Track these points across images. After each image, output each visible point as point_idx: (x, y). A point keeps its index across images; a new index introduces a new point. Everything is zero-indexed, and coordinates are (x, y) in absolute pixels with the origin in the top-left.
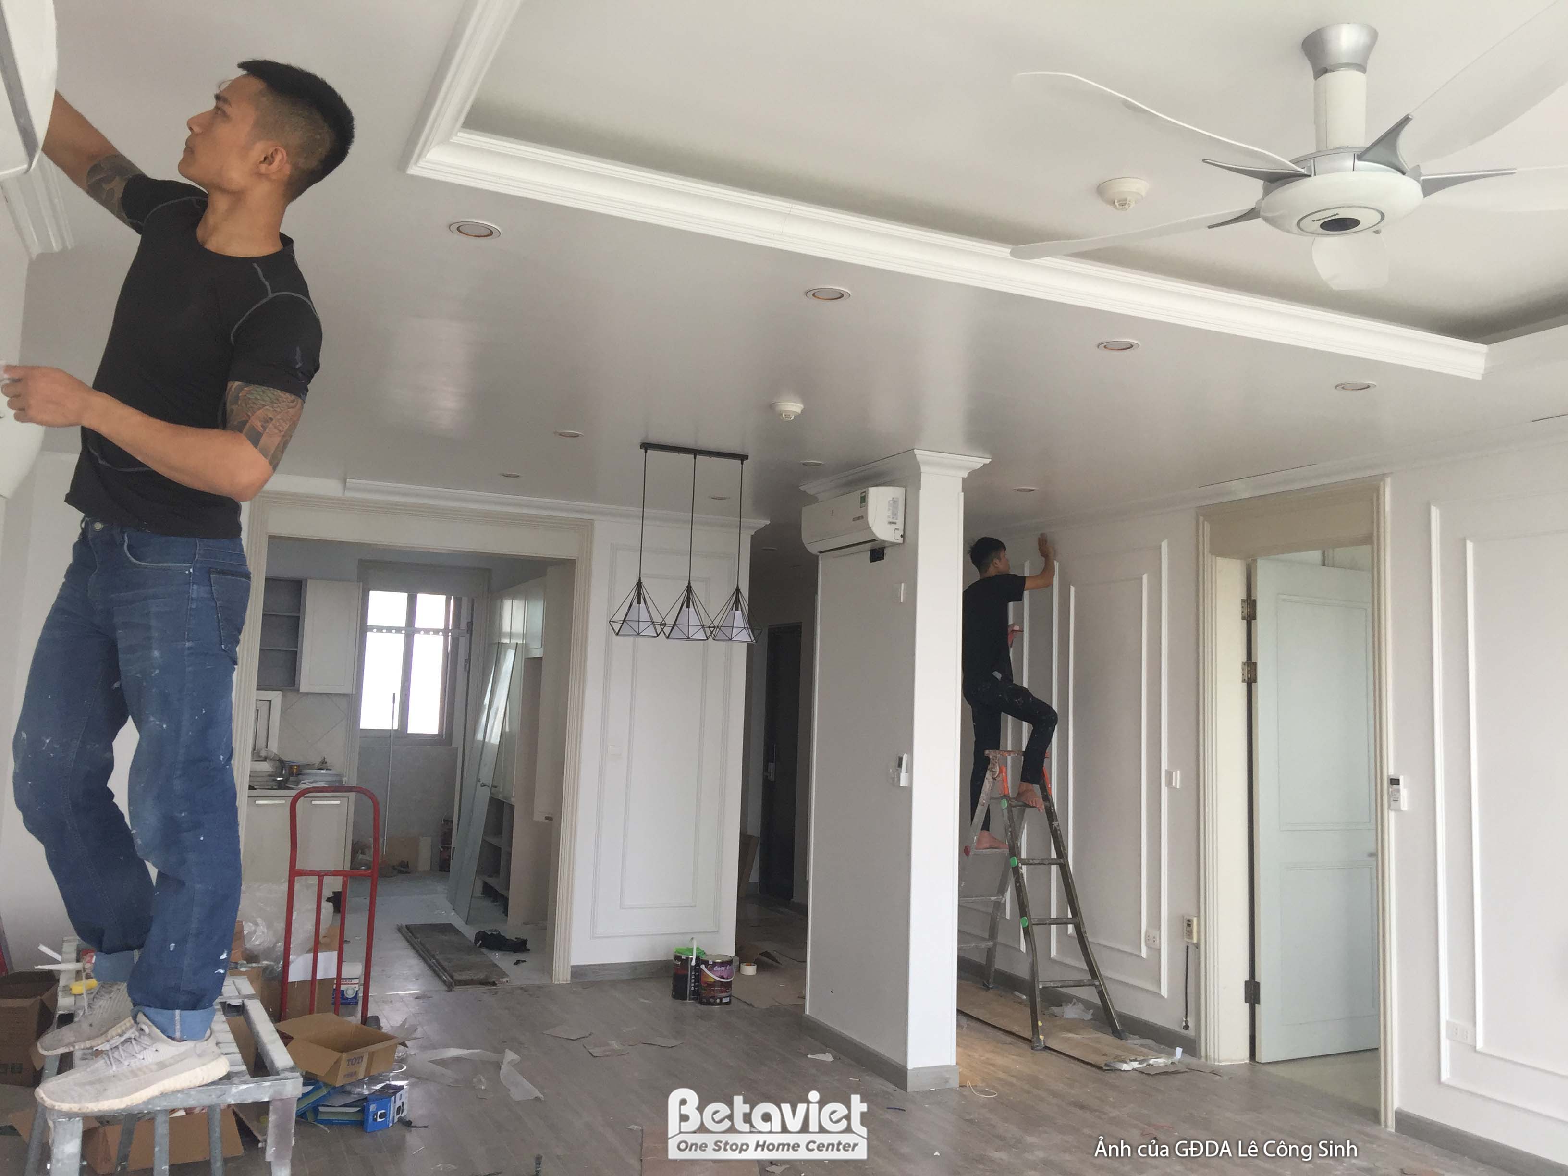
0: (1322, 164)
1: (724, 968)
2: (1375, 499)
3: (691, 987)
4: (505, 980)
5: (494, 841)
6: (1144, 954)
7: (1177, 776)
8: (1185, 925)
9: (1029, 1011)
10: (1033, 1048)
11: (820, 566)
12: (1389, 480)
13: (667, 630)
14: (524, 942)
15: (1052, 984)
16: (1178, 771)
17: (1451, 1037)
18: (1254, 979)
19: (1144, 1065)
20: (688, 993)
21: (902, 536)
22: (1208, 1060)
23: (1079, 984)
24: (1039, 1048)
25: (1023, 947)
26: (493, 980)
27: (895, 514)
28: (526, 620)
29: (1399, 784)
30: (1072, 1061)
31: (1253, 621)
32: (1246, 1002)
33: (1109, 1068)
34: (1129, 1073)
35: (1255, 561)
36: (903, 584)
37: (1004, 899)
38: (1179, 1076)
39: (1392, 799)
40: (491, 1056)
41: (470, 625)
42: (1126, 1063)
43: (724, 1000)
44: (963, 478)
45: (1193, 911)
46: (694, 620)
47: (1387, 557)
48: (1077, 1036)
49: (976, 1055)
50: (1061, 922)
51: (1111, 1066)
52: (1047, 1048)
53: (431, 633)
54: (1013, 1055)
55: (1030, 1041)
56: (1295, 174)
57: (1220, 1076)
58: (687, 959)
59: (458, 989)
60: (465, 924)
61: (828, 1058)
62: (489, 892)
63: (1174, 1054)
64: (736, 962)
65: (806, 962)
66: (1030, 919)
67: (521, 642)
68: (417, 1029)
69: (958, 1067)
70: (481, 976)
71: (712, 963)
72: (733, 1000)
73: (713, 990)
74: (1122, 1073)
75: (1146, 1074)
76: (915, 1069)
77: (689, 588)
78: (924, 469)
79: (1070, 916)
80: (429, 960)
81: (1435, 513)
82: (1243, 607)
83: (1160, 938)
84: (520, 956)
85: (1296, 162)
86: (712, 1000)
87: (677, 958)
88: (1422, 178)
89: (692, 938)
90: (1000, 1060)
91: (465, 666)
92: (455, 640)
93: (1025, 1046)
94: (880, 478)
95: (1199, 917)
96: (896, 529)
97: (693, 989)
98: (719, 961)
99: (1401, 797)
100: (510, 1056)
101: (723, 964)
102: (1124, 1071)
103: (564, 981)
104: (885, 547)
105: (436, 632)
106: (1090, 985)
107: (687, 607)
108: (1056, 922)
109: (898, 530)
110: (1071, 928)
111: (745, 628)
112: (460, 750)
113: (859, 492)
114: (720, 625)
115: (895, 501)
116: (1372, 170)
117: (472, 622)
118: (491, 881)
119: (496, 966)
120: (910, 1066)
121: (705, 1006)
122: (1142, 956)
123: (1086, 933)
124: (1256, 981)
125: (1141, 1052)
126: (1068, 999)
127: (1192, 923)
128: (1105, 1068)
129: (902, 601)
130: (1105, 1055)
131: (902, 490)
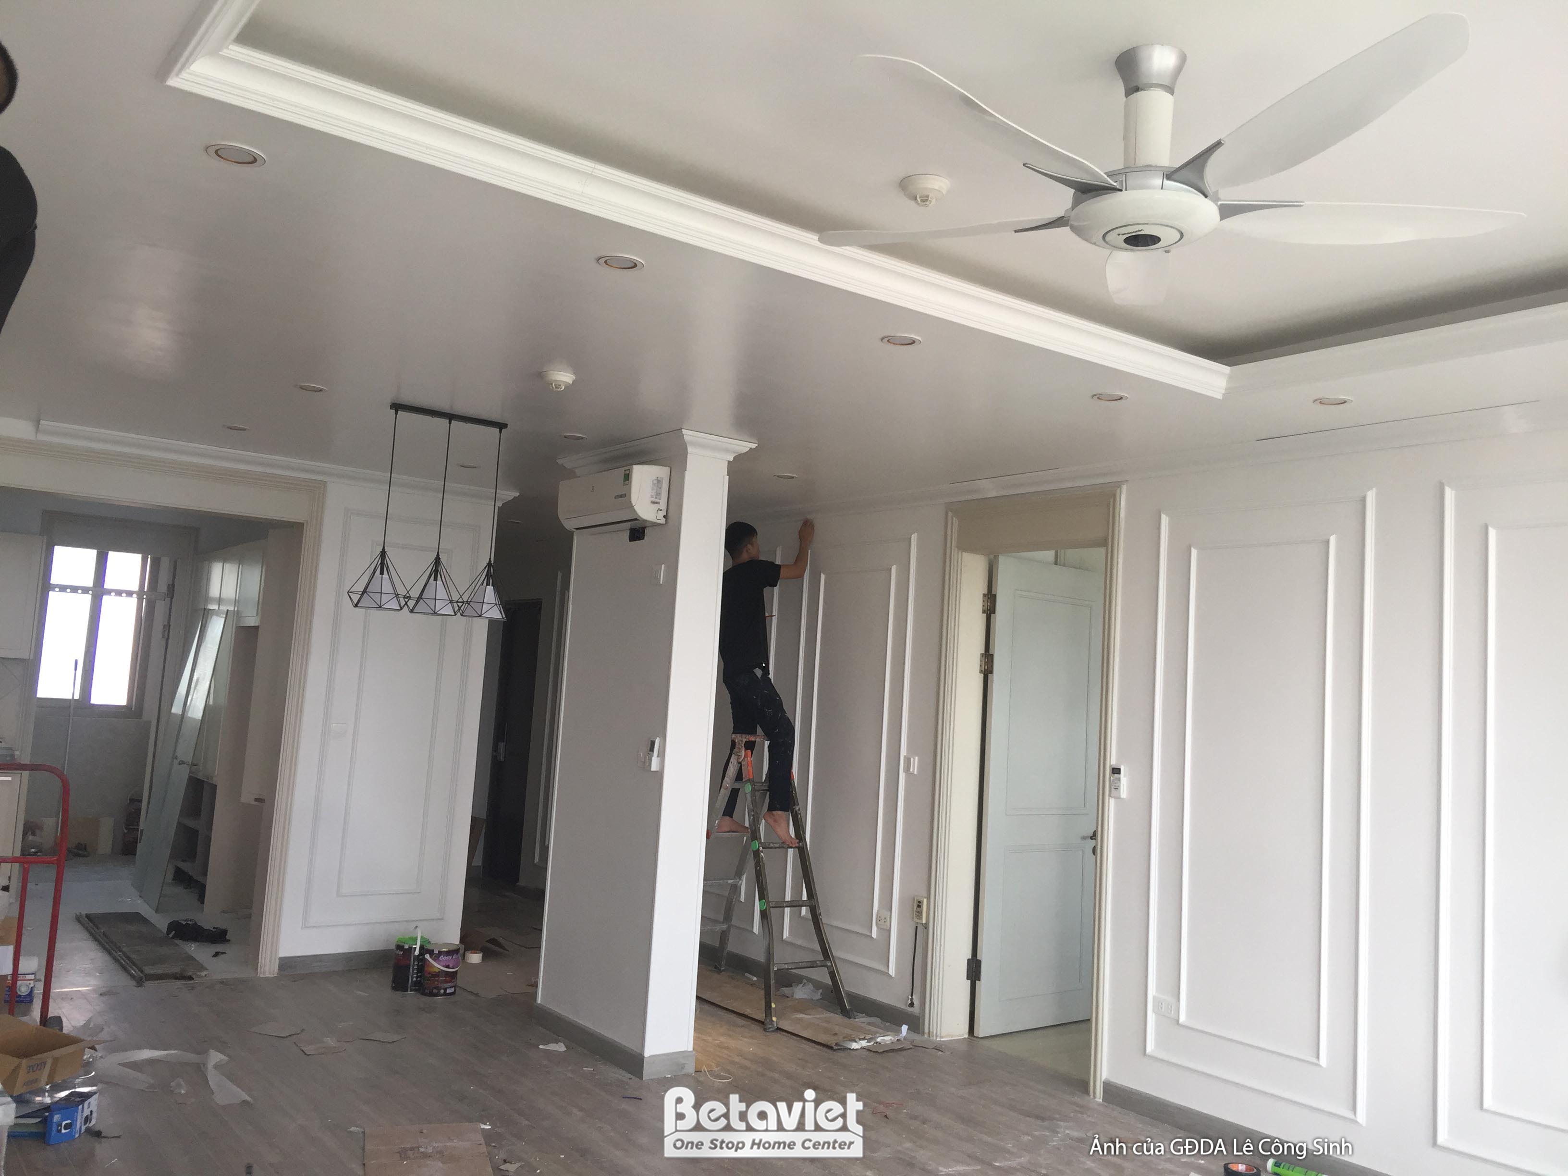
0: (1132, 180)
1: (450, 957)
2: (1112, 503)
3: (413, 977)
4: (203, 974)
5: (190, 823)
6: (874, 935)
7: (915, 761)
8: (915, 906)
9: (763, 992)
10: (765, 1030)
11: (575, 542)
12: (1124, 488)
13: (411, 603)
14: (224, 932)
15: (786, 966)
16: (917, 758)
17: (1156, 1012)
18: (976, 957)
19: (872, 1043)
20: (410, 984)
21: (664, 517)
22: (931, 1036)
23: (812, 965)
24: (771, 1029)
25: (756, 929)
26: (190, 974)
27: (658, 494)
28: (240, 584)
29: (1119, 773)
30: (804, 1041)
31: (992, 615)
32: (968, 979)
33: (839, 1047)
34: (858, 1051)
35: (996, 557)
36: (663, 566)
37: (740, 881)
38: (904, 1053)
39: (1112, 787)
40: (191, 1057)
41: (171, 588)
42: (856, 1042)
43: (449, 991)
44: (729, 462)
45: (925, 893)
46: (441, 593)
47: (1119, 560)
48: (809, 1017)
49: (710, 1039)
50: (795, 904)
51: (841, 1046)
52: (779, 1029)
53: (124, 595)
54: (746, 1037)
55: (763, 1023)
56: (1108, 187)
57: (942, 1051)
58: (410, 948)
59: (149, 984)
60: (154, 912)
61: (560, 1047)
62: (181, 878)
63: (900, 1032)
64: (462, 951)
65: (540, 948)
66: (768, 902)
67: (233, 609)
68: (103, 1029)
69: (694, 1052)
70: (176, 970)
71: (437, 952)
72: (457, 989)
73: (437, 981)
74: (851, 1052)
75: (874, 1052)
76: (650, 1056)
77: (437, 561)
78: (690, 449)
79: (805, 897)
80: (114, 953)
81: (1165, 520)
82: (984, 601)
83: (891, 920)
84: (219, 948)
85: (1110, 175)
86: (435, 991)
87: (399, 947)
88: (1220, 203)
89: (417, 927)
90: (733, 1043)
91: (164, 632)
92: (151, 605)
93: (755, 1027)
94: (645, 457)
95: (929, 898)
96: (659, 509)
97: (415, 979)
98: (445, 950)
99: (1122, 785)
100: (215, 1057)
101: (449, 953)
102: (853, 1049)
103: (270, 974)
104: (645, 527)
105: (129, 594)
106: (821, 967)
107: (434, 580)
108: (791, 904)
109: (661, 510)
110: (804, 910)
111: (496, 604)
112: (154, 722)
113: (623, 469)
114: (469, 600)
115: (659, 481)
116: (1176, 189)
117: (173, 585)
118: (185, 866)
119: (193, 959)
120: (647, 1053)
121: (427, 998)
122: (873, 936)
123: (820, 914)
124: (978, 958)
125: (869, 1030)
126: (799, 980)
127: (923, 904)
128: (835, 1047)
129: (661, 583)
130: (836, 1034)
131: (666, 470)
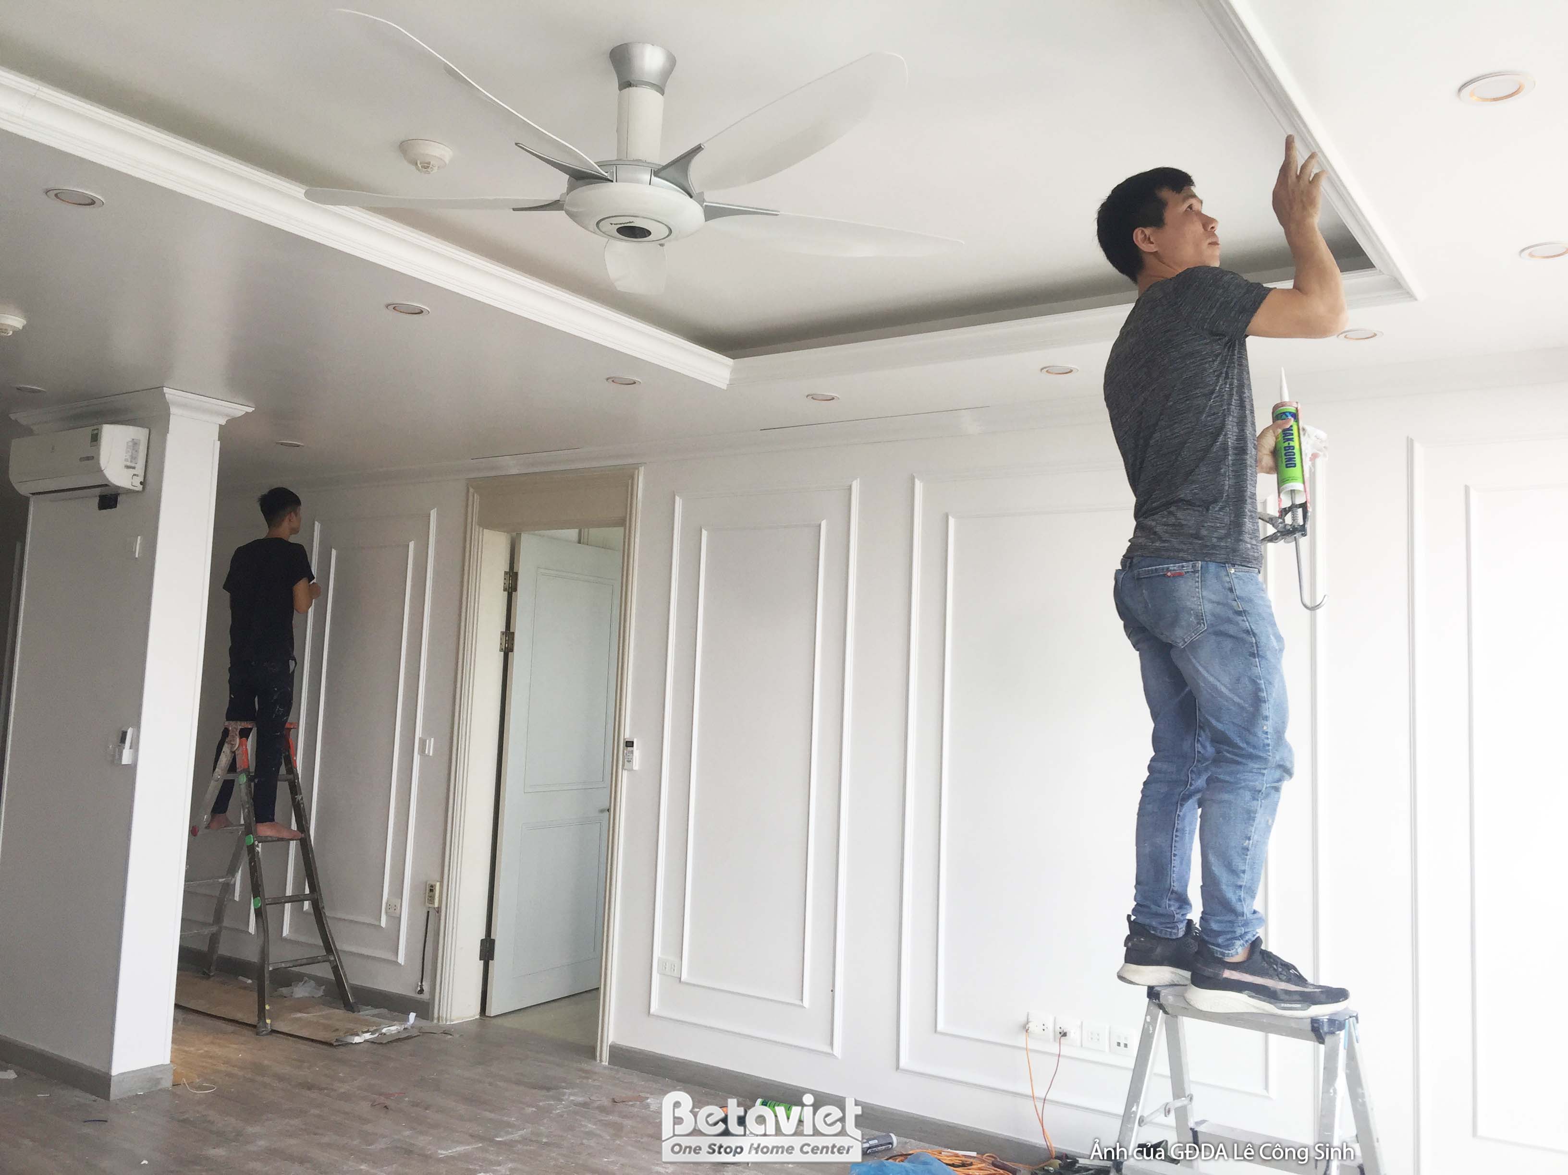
0: (622, 172)
6: (383, 923)
7: (431, 744)
8: (428, 891)
9: (255, 995)
10: (257, 1034)
11: (31, 509)
12: (642, 469)
15: (283, 965)
16: (432, 739)
17: (662, 974)
18: (490, 937)
19: (376, 1035)
21: (141, 483)
22: (440, 1021)
23: (313, 961)
24: (265, 1032)
25: (252, 929)
27: (134, 458)
29: (633, 746)
30: (300, 1041)
31: (514, 593)
32: (480, 960)
33: (340, 1043)
34: (359, 1045)
35: (519, 535)
36: (139, 537)
37: (233, 879)
38: (410, 1041)
39: (626, 761)
42: (358, 1035)
44: (221, 425)
45: (437, 876)
47: (635, 540)
48: (307, 1015)
49: (190, 1049)
50: (297, 899)
51: (342, 1041)
52: (273, 1031)
54: (235, 1044)
55: (255, 1026)
56: (599, 176)
57: (451, 1035)
61: (11, 1075)
63: (407, 1020)
66: (263, 899)
69: (172, 1066)
74: (353, 1046)
75: (378, 1044)
76: (120, 1074)
78: (173, 410)
79: (307, 891)
81: (678, 501)
82: (505, 579)
83: (401, 906)
85: (600, 164)
88: (705, 204)
90: (217, 1050)
93: (248, 1032)
94: (119, 416)
95: (442, 882)
96: (135, 475)
99: (634, 757)
102: (356, 1043)
104: (119, 494)
106: (324, 961)
108: (291, 900)
109: (138, 475)
110: (307, 905)
113: (91, 428)
115: (135, 443)
116: (664, 187)
120: (115, 1071)
122: (382, 925)
123: (323, 908)
124: (492, 937)
125: (374, 1022)
126: (300, 978)
127: (435, 889)
128: (335, 1044)
129: (137, 556)
130: (337, 1030)
131: (146, 431)
